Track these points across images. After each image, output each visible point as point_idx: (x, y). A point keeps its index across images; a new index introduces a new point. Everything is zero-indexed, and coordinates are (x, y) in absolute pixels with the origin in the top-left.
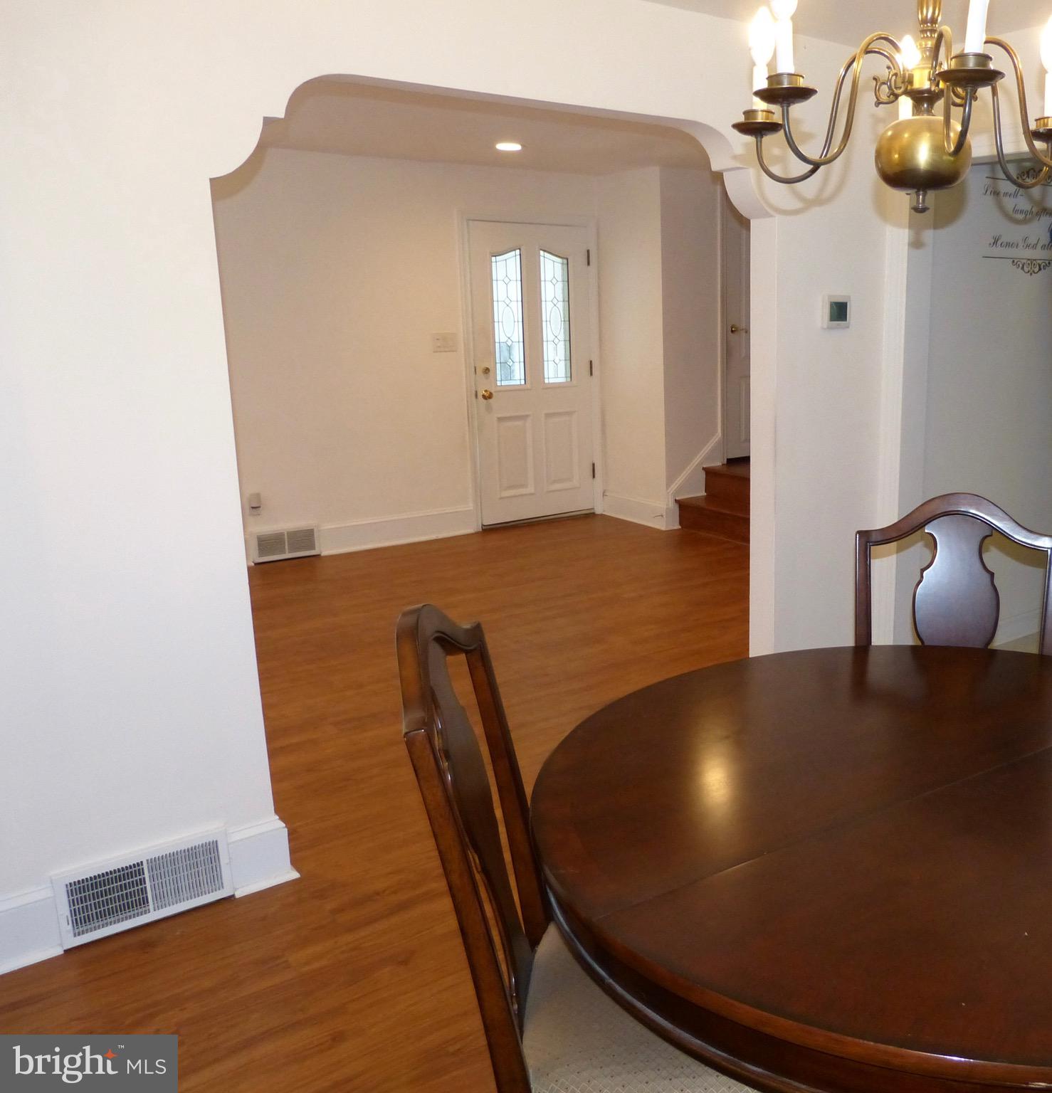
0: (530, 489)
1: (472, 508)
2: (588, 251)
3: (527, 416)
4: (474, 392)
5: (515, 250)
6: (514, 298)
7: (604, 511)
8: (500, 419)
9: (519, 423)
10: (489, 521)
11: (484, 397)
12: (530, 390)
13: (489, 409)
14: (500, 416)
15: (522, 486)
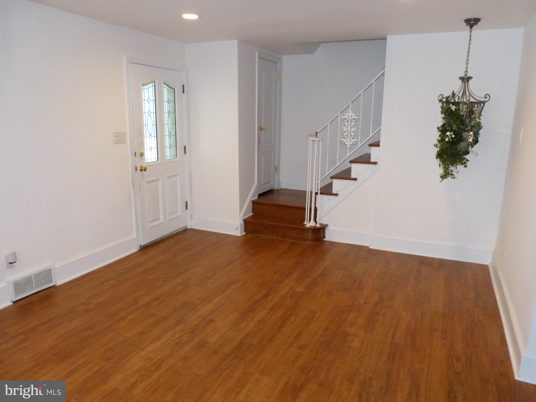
0: (162, 220)
1: (135, 236)
2: (183, 86)
3: (159, 179)
4: (135, 168)
5: (152, 83)
6: (152, 111)
7: (191, 227)
8: (148, 182)
9: (155, 184)
10: (143, 243)
11: (141, 170)
12: (161, 164)
13: (143, 177)
14: (148, 180)
15: (158, 219)
